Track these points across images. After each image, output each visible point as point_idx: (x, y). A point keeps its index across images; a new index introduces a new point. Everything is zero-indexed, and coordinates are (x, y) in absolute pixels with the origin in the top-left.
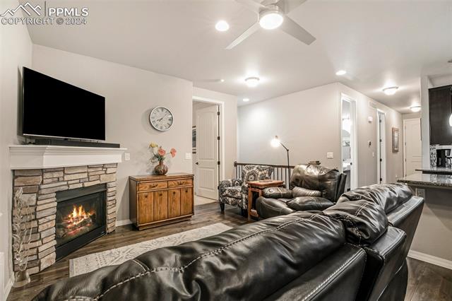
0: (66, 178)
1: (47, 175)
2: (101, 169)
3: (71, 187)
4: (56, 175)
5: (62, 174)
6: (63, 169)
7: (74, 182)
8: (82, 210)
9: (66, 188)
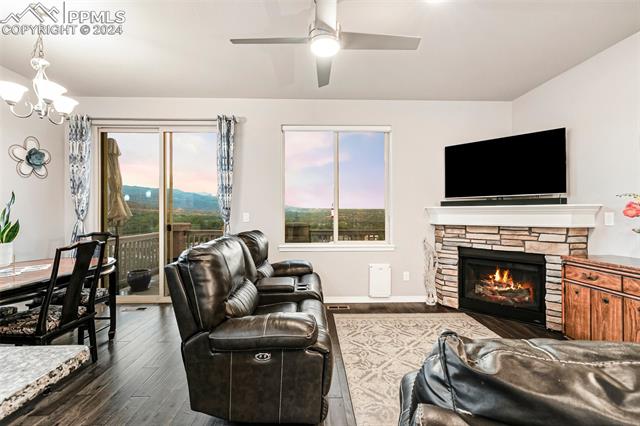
0: (468, 236)
1: (449, 231)
2: (527, 233)
3: (475, 246)
4: (456, 231)
5: (464, 232)
6: (465, 227)
7: (479, 242)
8: (509, 276)
9: (469, 246)
